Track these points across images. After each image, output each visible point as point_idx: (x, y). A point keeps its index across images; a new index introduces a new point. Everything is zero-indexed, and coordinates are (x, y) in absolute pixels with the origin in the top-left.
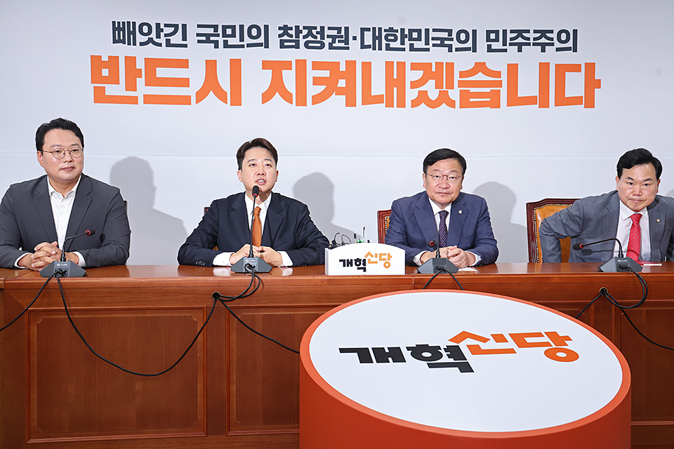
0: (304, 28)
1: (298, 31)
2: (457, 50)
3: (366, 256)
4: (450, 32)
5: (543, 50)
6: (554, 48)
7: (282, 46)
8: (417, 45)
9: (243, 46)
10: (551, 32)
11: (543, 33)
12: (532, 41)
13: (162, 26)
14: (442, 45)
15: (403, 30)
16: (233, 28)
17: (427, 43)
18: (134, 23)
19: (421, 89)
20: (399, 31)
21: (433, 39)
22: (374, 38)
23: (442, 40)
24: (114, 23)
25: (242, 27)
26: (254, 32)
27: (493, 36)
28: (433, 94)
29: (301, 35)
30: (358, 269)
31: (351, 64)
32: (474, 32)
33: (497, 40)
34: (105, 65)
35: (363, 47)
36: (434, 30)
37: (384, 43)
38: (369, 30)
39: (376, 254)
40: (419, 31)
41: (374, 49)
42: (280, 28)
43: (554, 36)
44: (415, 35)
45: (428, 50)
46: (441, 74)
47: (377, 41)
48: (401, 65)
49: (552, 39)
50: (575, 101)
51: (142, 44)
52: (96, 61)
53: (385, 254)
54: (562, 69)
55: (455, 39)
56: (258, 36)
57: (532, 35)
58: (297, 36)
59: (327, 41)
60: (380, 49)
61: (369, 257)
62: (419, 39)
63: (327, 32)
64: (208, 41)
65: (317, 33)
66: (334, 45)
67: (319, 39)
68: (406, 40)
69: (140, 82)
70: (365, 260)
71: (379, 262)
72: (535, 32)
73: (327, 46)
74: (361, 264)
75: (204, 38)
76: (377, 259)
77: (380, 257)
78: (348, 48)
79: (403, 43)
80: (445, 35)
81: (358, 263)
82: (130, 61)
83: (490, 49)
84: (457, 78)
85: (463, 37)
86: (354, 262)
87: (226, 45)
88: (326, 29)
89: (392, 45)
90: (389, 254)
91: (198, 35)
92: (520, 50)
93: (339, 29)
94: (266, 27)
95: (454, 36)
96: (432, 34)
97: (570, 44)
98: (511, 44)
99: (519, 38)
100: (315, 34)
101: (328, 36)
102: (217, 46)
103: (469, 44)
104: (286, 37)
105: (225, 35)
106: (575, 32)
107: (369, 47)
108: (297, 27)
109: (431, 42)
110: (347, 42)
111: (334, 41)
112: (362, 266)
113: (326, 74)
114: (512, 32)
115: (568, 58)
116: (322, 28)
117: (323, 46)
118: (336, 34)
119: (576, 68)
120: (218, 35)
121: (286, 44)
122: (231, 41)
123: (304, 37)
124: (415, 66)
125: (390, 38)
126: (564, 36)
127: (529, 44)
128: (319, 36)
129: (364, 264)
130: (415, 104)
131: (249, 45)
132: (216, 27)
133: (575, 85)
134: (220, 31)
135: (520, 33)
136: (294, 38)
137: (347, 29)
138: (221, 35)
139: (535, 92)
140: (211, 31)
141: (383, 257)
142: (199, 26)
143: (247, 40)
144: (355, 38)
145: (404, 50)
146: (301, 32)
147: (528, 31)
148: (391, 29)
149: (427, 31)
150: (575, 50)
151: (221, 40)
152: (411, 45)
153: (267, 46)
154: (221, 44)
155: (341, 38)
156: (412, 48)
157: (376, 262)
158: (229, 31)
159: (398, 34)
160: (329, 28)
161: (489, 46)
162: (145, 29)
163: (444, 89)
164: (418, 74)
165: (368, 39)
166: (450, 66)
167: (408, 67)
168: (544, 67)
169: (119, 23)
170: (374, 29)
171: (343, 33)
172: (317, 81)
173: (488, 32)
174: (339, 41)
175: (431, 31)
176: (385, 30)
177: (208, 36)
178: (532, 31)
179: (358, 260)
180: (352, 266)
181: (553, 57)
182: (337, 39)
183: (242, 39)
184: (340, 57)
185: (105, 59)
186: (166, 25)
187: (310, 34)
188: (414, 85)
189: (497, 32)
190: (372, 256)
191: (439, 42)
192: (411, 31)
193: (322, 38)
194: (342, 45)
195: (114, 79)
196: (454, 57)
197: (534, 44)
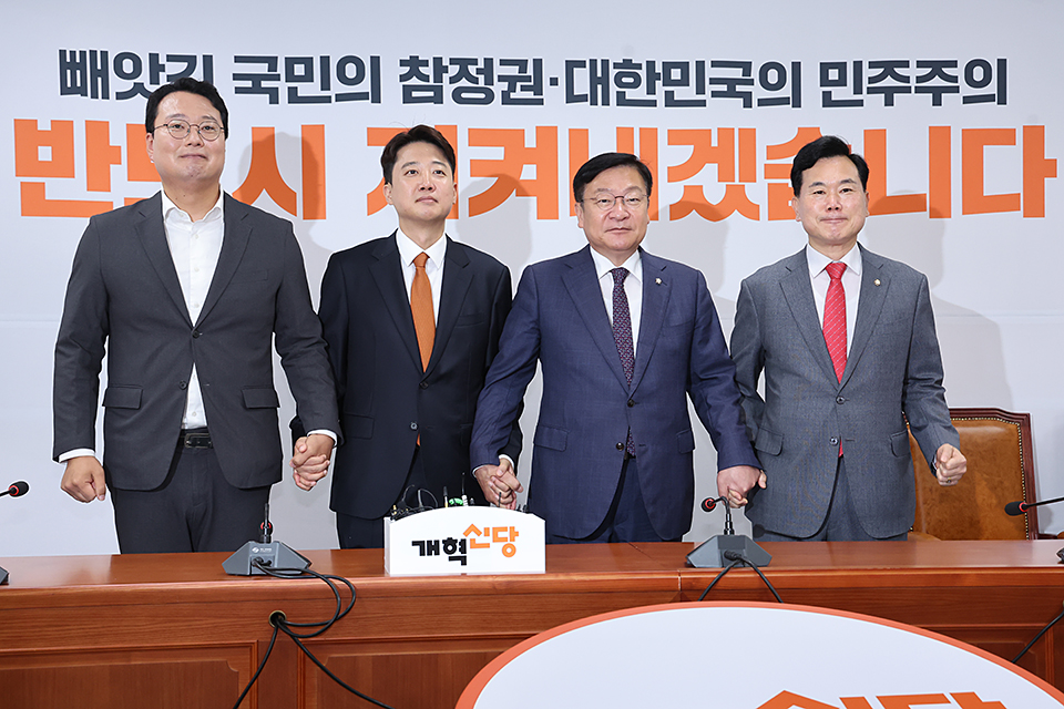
0: (453, 61)
1: (440, 68)
2: (762, 102)
3: (466, 533)
4: (746, 67)
5: (937, 102)
6: (959, 97)
7: (408, 99)
8: (681, 93)
9: (327, 100)
10: (954, 64)
11: (937, 67)
12: (913, 84)
13: (162, 60)
14: (731, 93)
15: (651, 65)
16: (308, 62)
17: (700, 90)
18: (105, 54)
19: (690, 182)
20: (644, 67)
21: (713, 81)
22: (594, 81)
23: (731, 83)
24: (62, 53)
25: (325, 61)
26: (351, 71)
27: (833, 74)
28: (715, 193)
29: (446, 77)
30: (451, 559)
31: (547, 134)
32: (796, 66)
33: (842, 82)
34: (45, 138)
35: (571, 98)
36: (715, 64)
37: (614, 89)
38: (582, 64)
39: (487, 530)
40: (684, 66)
41: (594, 102)
42: (403, 63)
43: (959, 72)
44: (676, 74)
45: (702, 103)
46: (729, 152)
47: (599, 87)
48: (649, 135)
49: (955, 79)
50: (1004, 203)
51: (120, 96)
52: (26, 133)
53: (505, 529)
54: (976, 140)
55: (757, 81)
56: (359, 78)
57: (913, 72)
58: (438, 78)
59: (499, 88)
60: (606, 102)
61: (472, 535)
62: (684, 82)
63: (498, 70)
64: (256, 89)
65: (479, 71)
66: (513, 95)
67: (481, 83)
68: (659, 84)
69: (118, 172)
70: (463, 542)
71: (492, 544)
72: (920, 64)
73: (498, 97)
74: (455, 548)
75: (249, 84)
76: (489, 539)
77: (495, 535)
78: (540, 102)
79: (651, 90)
80: (737, 73)
81: (450, 548)
82: (97, 130)
83: (828, 101)
84: (761, 159)
85: (773, 77)
86: (441, 545)
87: (294, 97)
88: (496, 63)
89: (630, 94)
90: (512, 528)
91: (236, 77)
92: (889, 102)
93: (522, 64)
94: (375, 61)
95: (755, 75)
96: (710, 72)
97: (992, 88)
98: (870, 91)
99: (888, 78)
100: (473, 73)
101: (501, 79)
102: (274, 100)
103: (786, 91)
104: (415, 81)
105: (290, 77)
106: (1002, 63)
107: (582, 98)
108: (438, 61)
109: (709, 88)
110: (538, 89)
111: (512, 89)
112: (458, 553)
113: (497, 153)
114: (873, 65)
115: (987, 116)
116: (489, 62)
117: (489, 98)
118: (517, 74)
119: (1006, 137)
120: (277, 78)
121: (415, 94)
122: (304, 89)
123: (453, 80)
124: (676, 137)
125: (624, 80)
126: (978, 74)
127: (908, 90)
128: (481, 78)
129: (463, 550)
130: (678, 211)
131: (340, 98)
132: (272, 62)
133: (1003, 170)
134: (281, 69)
135: (889, 67)
136: (431, 83)
137: (538, 63)
138: (283, 77)
139: (920, 185)
140: (263, 69)
141: (501, 535)
142: (238, 59)
143: (337, 87)
144: (554, 82)
145: (653, 103)
146: (446, 70)
147: (906, 64)
148: (627, 63)
149: (700, 65)
150: (1002, 101)
151: (283, 87)
152: (669, 95)
153: (377, 99)
154: (283, 95)
155: (527, 81)
156: (670, 101)
157: (487, 546)
158: (299, 70)
159: (643, 73)
160: (503, 62)
161: (827, 95)
162: (128, 66)
163: (737, 182)
164: (683, 153)
165: (582, 84)
166: (748, 136)
167: (662, 138)
168: (939, 137)
169: (73, 53)
170: (593, 62)
171: (530, 72)
172: (478, 168)
173: (825, 67)
174: (523, 88)
175: (708, 65)
176: (616, 66)
177: (256, 79)
178: (913, 64)
179: (449, 542)
180: (437, 553)
181: (957, 114)
182: (519, 84)
183: (325, 85)
184: (524, 119)
185: (45, 125)
186: (170, 58)
187: (463, 73)
188: (675, 174)
189: (842, 67)
190: (479, 533)
191: (724, 88)
192: (668, 66)
193: (489, 81)
194: (530, 95)
195: (63, 168)
196: (757, 117)
197: (918, 90)
